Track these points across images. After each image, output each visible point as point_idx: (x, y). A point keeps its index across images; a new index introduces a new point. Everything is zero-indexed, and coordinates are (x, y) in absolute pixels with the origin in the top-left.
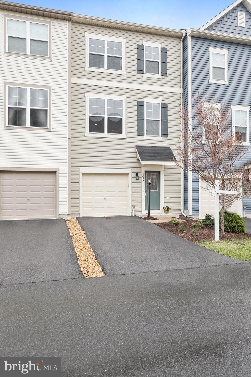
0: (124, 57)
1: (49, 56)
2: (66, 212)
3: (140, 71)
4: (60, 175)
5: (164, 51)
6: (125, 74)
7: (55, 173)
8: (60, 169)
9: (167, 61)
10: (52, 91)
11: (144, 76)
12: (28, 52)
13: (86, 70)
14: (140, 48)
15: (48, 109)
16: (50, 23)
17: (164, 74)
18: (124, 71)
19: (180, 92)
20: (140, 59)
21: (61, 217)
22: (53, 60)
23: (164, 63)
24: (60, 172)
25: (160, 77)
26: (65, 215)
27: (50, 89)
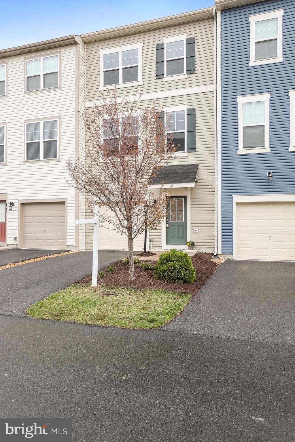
0: (140, 65)
1: (58, 86)
2: (73, 243)
3: (160, 76)
4: (68, 205)
5: (191, 42)
6: (142, 84)
7: (63, 203)
8: (68, 199)
9: (194, 54)
10: (62, 120)
11: (164, 81)
12: (42, 87)
13: (100, 90)
14: (160, 48)
15: (58, 139)
16: (59, 52)
17: (191, 71)
18: (140, 81)
19: (213, 90)
20: (159, 62)
21: (68, 249)
22: (63, 89)
23: (191, 57)
24: (68, 202)
25: (186, 76)
26: (73, 247)
27: (60, 119)
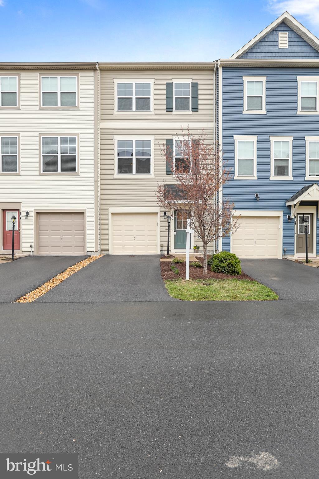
0: (152, 97)
1: (77, 106)
2: (93, 249)
3: (169, 109)
4: (87, 215)
5: (195, 86)
6: (153, 114)
7: (83, 213)
8: (87, 210)
9: (198, 96)
10: (80, 137)
11: (173, 114)
12: (59, 105)
13: (114, 114)
14: (169, 86)
15: (77, 154)
16: (78, 75)
17: (195, 109)
18: (152, 111)
19: (213, 127)
20: (169, 98)
21: (88, 254)
22: (81, 109)
23: (195, 98)
24: (87, 212)
25: (191, 113)
26: (93, 252)
27: (78, 136)
